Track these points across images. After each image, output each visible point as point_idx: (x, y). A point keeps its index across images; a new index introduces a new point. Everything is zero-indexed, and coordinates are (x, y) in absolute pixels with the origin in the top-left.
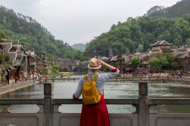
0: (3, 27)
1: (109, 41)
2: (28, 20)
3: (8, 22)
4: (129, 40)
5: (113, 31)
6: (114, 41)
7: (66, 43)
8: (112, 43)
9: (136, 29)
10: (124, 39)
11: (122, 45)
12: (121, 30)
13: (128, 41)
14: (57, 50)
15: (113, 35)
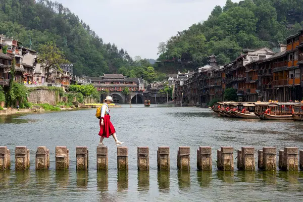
0: (6, 16)
1: (208, 39)
2: (56, 10)
3: (15, 7)
4: (252, 36)
5: (216, 18)
6: (220, 39)
7: (122, 51)
8: (215, 43)
9: (266, 14)
10: (242, 34)
11: (238, 48)
12: (234, 16)
13: (251, 40)
14: (105, 62)
15: (217, 27)
